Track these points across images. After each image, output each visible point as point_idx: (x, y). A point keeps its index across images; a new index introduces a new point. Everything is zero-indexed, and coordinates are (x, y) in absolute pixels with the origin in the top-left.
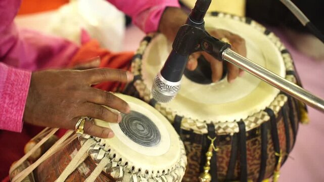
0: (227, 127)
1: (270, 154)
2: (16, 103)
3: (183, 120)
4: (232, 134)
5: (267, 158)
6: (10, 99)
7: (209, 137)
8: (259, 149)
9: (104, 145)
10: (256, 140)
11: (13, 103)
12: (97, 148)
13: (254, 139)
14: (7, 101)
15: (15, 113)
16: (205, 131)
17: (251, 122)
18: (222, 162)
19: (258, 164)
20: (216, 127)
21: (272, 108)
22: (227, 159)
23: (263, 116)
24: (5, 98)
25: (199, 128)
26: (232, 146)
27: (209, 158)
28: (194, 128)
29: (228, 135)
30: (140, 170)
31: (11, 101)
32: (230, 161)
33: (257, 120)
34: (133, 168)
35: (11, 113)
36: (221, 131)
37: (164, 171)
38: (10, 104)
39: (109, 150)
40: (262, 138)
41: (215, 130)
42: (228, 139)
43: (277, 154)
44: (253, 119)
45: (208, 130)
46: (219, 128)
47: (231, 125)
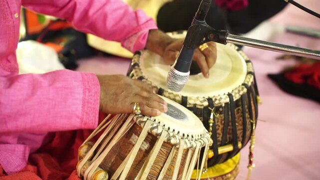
0: (221, 98)
1: (248, 121)
2: (93, 94)
3: (188, 99)
4: (223, 105)
5: (246, 124)
6: (89, 92)
7: (209, 108)
8: (241, 116)
9: (159, 123)
10: (239, 109)
11: (91, 95)
12: (155, 125)
13: (238, 108)
14: (87, 94)
15: (93, 103)
16: (206, 104)
17: (236, 93)
18: (218, 129)
19: (242, 129)
20: (213, 99)
21: (246, 83)
22: (221, 126)
23: (243, 88)
24: (86, 92)
25: (201, 102)
26: (224, 116)
27: (211, 125)
28: (198, 103)
29: (221, 106)
30: (188, 136)
31: (90, 94)
32: (224, 127)
33: (239, 91)
34: (184, 135)
35: (91, 103)
36: (217, 102)
37: (201, 135)
38: (89, 96)
39: (164, 126)
40: (242, 107)
41: (213, 102)
42: (221, 109)
43: (252, 121)
44: (237, 91)
45: (209, 102)
46: (216, 99)
47: (224, 97)
